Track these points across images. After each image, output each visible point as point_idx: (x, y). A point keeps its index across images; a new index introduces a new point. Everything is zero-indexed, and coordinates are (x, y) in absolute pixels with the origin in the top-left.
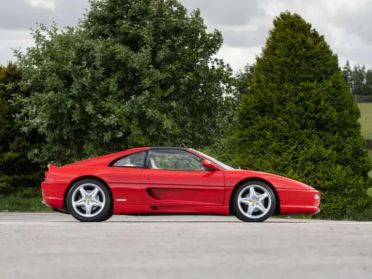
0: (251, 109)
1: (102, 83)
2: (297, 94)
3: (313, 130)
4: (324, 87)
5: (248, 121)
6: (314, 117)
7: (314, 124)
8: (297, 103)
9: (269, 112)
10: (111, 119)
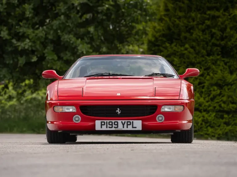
0: (160, 36)
1: (17, 9)
2: (204, 23)
3: (219, 57)
4: (229, 15)
5: (157, 48)
6: (220, 44)
7: (220, 51)
8: (203, 31)
9: (176, 39)
10: (26, 44)
